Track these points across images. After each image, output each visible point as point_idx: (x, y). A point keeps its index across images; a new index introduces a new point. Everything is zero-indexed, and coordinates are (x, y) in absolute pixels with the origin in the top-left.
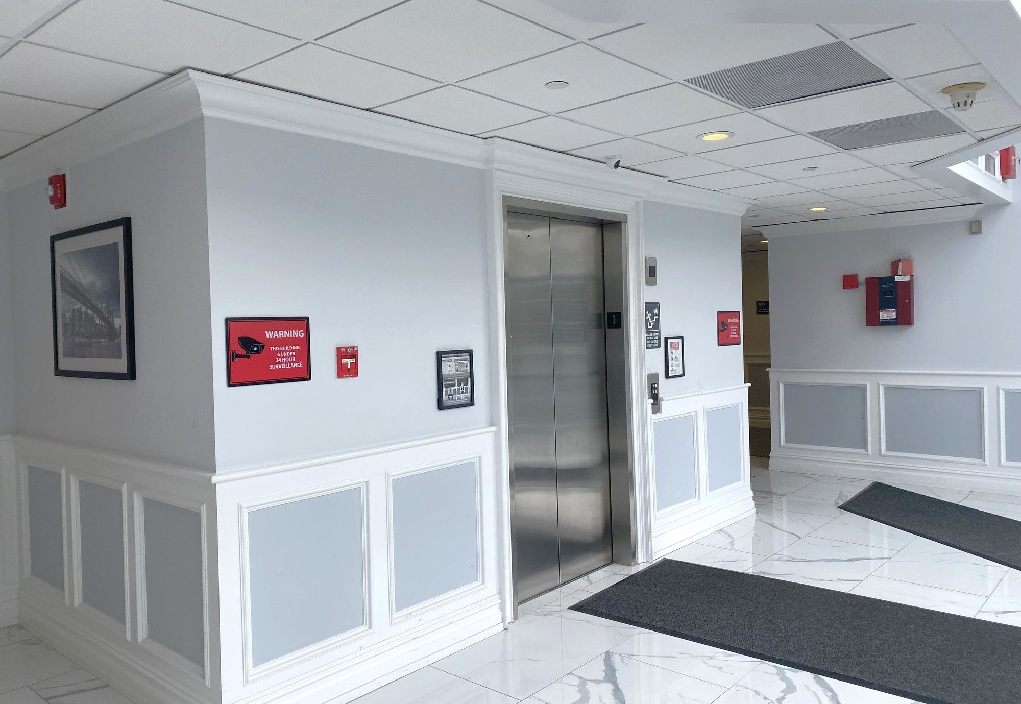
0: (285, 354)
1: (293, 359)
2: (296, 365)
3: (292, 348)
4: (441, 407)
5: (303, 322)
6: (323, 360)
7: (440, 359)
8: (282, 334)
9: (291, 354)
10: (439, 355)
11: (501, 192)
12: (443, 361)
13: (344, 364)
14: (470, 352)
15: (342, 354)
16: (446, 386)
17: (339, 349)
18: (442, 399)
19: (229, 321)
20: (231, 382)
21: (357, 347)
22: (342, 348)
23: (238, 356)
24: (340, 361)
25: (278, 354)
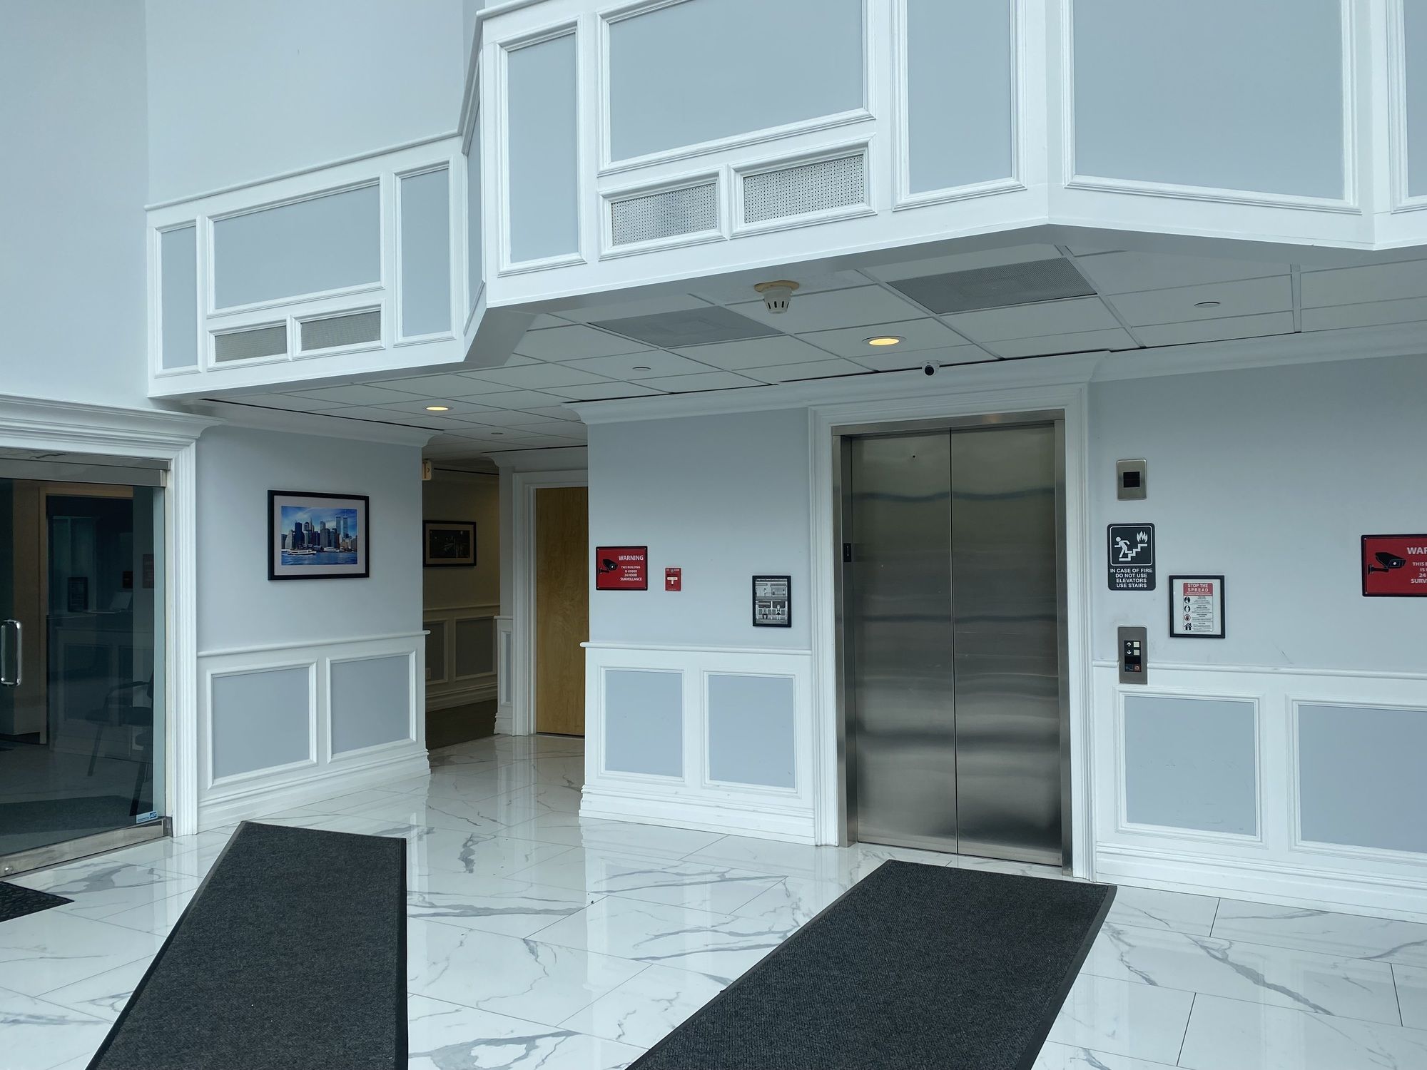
0: (631, 571)
1: (636, 575)
2: (638, 579)
3: (635, 567)
4: (755, 624)
5: (643, 550)
6: (656, 577)
7: (756, 582)
8: (629, 558)
9: (634, 571)
10: (755, 578)
11: (830, 423)
12: (760, 585)
13: (671, 581)
14: (789, 578)
15: (670, 573)
16: (760, 606)
17: (668, 570)
18: (757, 617)
19: (600, 550)
20: (600, 587)
21: (680, 569)
22: (670, 569)
23: (602, 571)
24: (668, 578)
25: (626, 571)
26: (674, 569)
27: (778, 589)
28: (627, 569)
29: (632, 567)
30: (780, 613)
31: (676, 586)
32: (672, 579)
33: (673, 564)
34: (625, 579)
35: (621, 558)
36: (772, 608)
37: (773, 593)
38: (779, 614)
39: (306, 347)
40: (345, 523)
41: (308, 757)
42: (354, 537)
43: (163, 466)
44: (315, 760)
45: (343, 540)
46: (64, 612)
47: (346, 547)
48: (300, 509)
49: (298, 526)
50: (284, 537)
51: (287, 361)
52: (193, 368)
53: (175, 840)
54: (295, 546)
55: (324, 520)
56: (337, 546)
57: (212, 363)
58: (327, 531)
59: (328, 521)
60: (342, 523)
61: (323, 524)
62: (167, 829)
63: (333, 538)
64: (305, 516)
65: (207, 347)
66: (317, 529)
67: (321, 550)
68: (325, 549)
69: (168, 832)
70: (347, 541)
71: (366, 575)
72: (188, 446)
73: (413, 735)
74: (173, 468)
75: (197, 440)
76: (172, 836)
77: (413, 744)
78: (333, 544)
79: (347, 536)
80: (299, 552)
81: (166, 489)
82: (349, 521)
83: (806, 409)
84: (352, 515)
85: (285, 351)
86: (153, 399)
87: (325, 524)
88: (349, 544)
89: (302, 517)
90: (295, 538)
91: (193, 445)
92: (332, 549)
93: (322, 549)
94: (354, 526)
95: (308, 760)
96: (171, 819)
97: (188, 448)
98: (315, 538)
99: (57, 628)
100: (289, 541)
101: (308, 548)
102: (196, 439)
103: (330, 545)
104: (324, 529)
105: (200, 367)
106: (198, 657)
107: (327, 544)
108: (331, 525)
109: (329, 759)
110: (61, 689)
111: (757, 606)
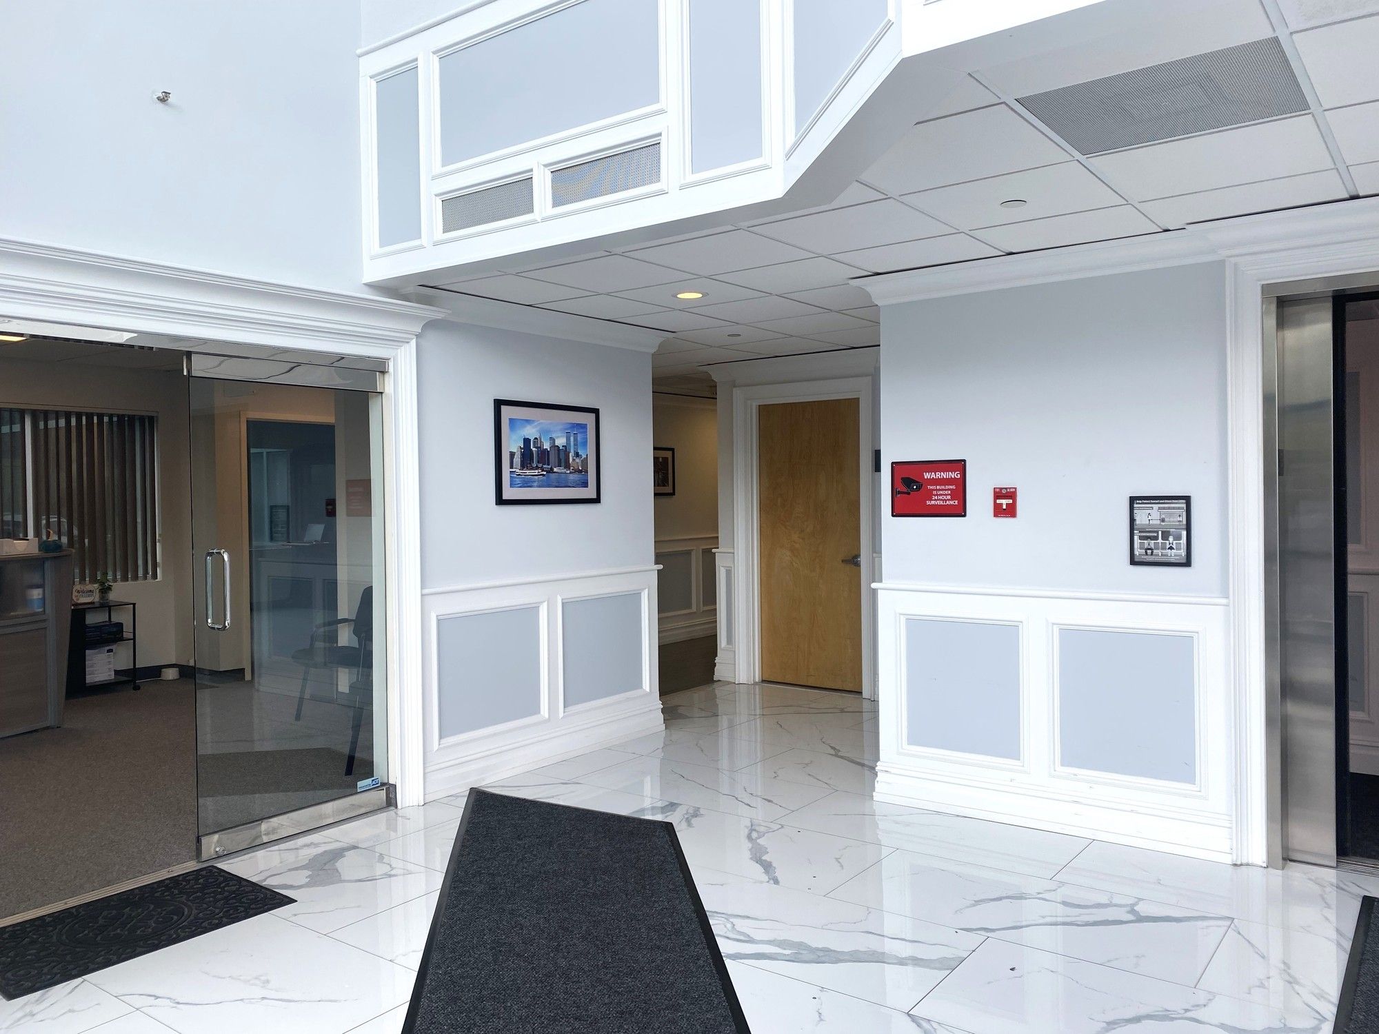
0: (941, 492)
1: (949, 497)
2: (952, 503)
3: (947, 487)
4: (1134, 562)
5: (960, 465)
6: (979, 498)
7: (1135, 505)
8: (939, 475)
9: (946, 492)
10: (1133, 500)
11: (1259, 280)
12: (1139, 508)
13: (1001, 504)
14: (1187, 499)
15: (999, 494)
16: (1141, 538)
17: (998, 490)
18: (1137, 553)
19: (894, 465)
20: (896, 513)
21: (1015, 488)
22: (1001, 489)
23: (899, 493)
24: (998, 501)
25: (935, 492)
26: (1006, 489)
27: (1171, 515)
28: (937, 490)
29: (943, 487)
30: (1174, 546)
31: (1011, 512)
32: (1004, 502)
33: (1005, 483)
34: (933, 502)
35: (927, 476)
36: (1160, 540)
37: (1163, 520)
38: (1171, 548)
39: (557, 202)
40: (575, 440)
41: (539, 712)
42: (584, 456)
43: (379, 368)
44: (547, 716)
45: (574, 460)
46: (267, 543)
47: (576, 468)
48: (528, 421)
49: (527, 441)
50: (512, 455)
51: (534, 222)
52: (416, 243)
53: (400, 812)
54: (523, 466)
55: (553, 436)
56: (567, 466)
57: (439, 234)
58: (556, 448)
59: (558, 437)
60: (572, 439)
61: (552, 440)
62: (391, 798)
63: (562, 456)
64: (534, 430)
65: (432, 214)
66: (547, 446)
67: (551, 471)
68: (555, 470)
69: (391, 802)
70: (577, 460)
71: (597, 500)
72: (408, 342)
73: (646, 685)
74: (391, 370)
75: (418, 336)
76: (396, 807)
77: (647, 695)
78: (563, 464)
79: (577, 455)
80: (528, 472)
81: (383, 395)
82: (579, 437)
83: (1222, 263)
84: (581, 430)
85: (531, 210)
86: (370, 285)
87: (554, 441)
88: (580, 464)
89: (531, 432)
90: (523, 455)
91: (413, 343)
92: (561, 470)
93: (552, 469)
94: (585, 443)
95: (539, 715)
96: (395, 786)
97: (407, 345)
98: (544, 455)
99: (260, 559)
100: (517, 459)
101: (537, 468)
102: (416, 335)
103: (560, 466)
104: (554, 446)
105: (424, 240)
106: (422, 595)
107: (557, 464)
108: (561, 442)
109: (561, 714)
110: (265, 622)
111: (1136, 538)
